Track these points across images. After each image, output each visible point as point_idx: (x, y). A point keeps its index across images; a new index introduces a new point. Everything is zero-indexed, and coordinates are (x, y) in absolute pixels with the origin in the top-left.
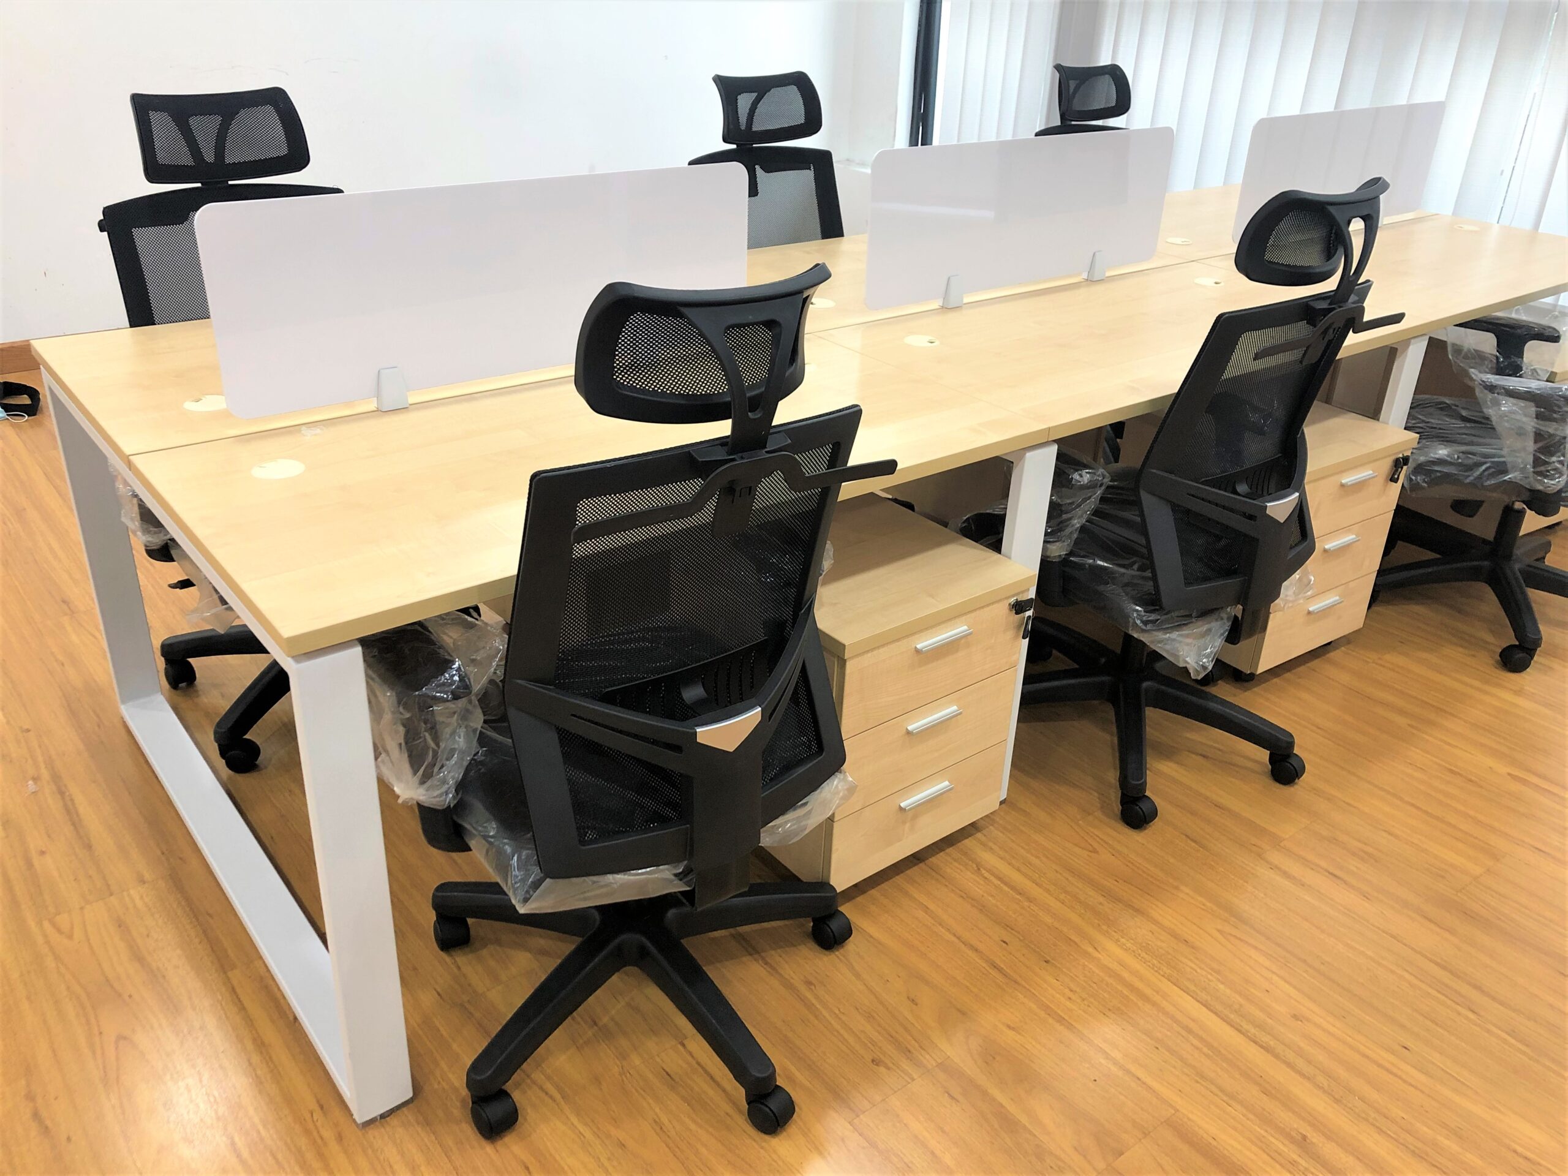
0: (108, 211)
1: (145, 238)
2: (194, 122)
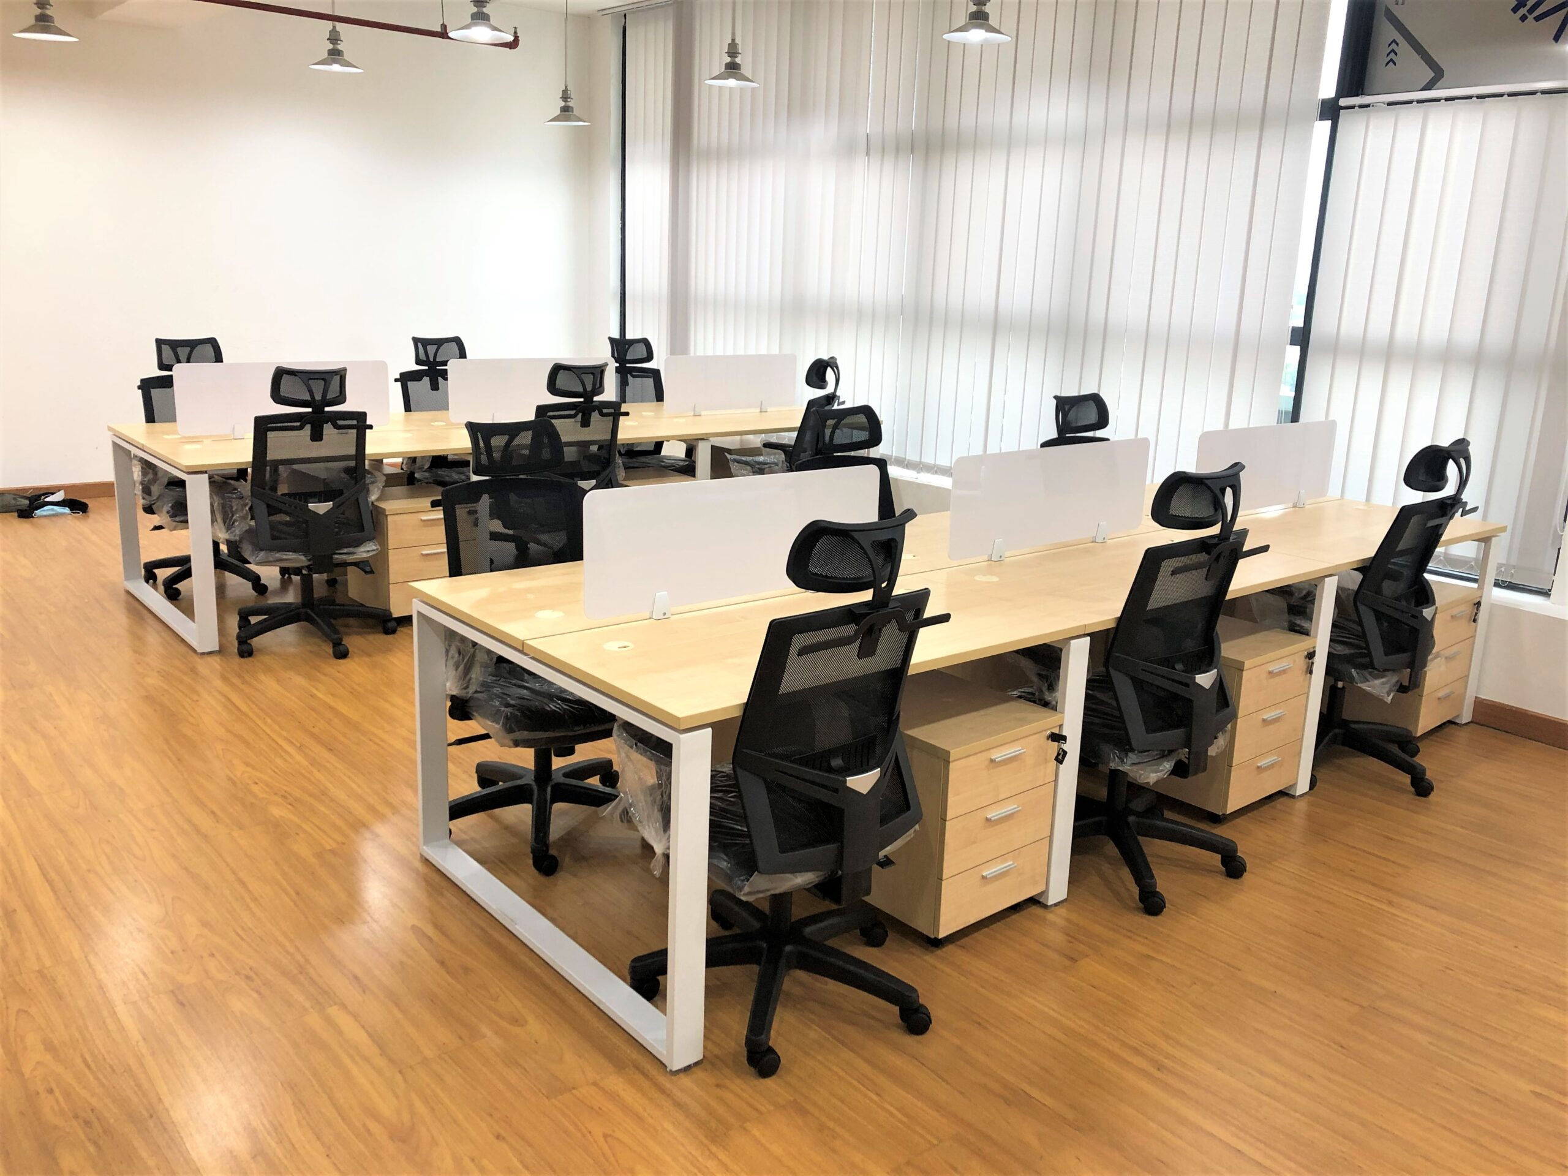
0: (142, 381)
1: (155, 393)
2: (179, 350)
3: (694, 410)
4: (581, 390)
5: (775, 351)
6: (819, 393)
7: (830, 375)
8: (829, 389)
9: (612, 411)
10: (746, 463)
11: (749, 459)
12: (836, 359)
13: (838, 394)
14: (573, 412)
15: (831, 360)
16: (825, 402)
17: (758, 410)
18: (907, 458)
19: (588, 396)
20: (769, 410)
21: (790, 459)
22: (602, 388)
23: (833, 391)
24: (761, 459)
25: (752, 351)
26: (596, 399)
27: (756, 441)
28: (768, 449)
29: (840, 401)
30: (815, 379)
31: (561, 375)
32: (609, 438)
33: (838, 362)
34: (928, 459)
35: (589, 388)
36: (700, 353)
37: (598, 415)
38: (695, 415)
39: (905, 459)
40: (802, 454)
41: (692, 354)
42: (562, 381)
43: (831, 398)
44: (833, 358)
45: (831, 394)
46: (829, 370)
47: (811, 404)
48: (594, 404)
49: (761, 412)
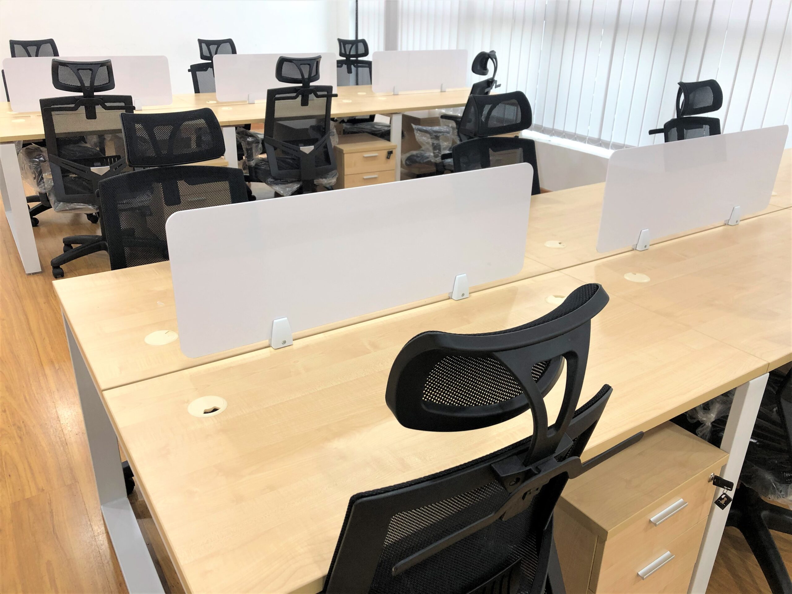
2: (29, 48)
3: (394, 91)
4: (300, 77)
5: (454, 47)
6: (483, 78)
7: (490, 64)
8: (489, 76)
9: (326, 93)
10: (426, 132)
11: (429, 128)
12: (495, 52)
13: (495, 79)
14: (294, 95)
15: (492, 53)
16: (486, 85)
17: (439, 90)
18: (544, 126)
19: (306, 82)
20: (447, 90)
21: (459, 127)
22: (317, 76)
23: (492, 76)
24: (436, 128)
25: (438, 48)
26: (312, 84)
27: (437, 113)
28: (444, 120)
29: (498, 84)
30: (479, 68)
31: (285, 65)
32: (325, 113)
33: (497, 54)
34: (559, 127)
35: (306, 76)
36: (404, 49)
37: (315, 98)
38: (394, 95)
39: (542, 126)
40: (468, 124)
41: (399, 49)
42: (287, 70)
43: (490, 83)
44: (493, 51)
45: (490, 79)
46: (490, 61)
47: (475, 87)
48: (310, 88)
49: (441, 92)
